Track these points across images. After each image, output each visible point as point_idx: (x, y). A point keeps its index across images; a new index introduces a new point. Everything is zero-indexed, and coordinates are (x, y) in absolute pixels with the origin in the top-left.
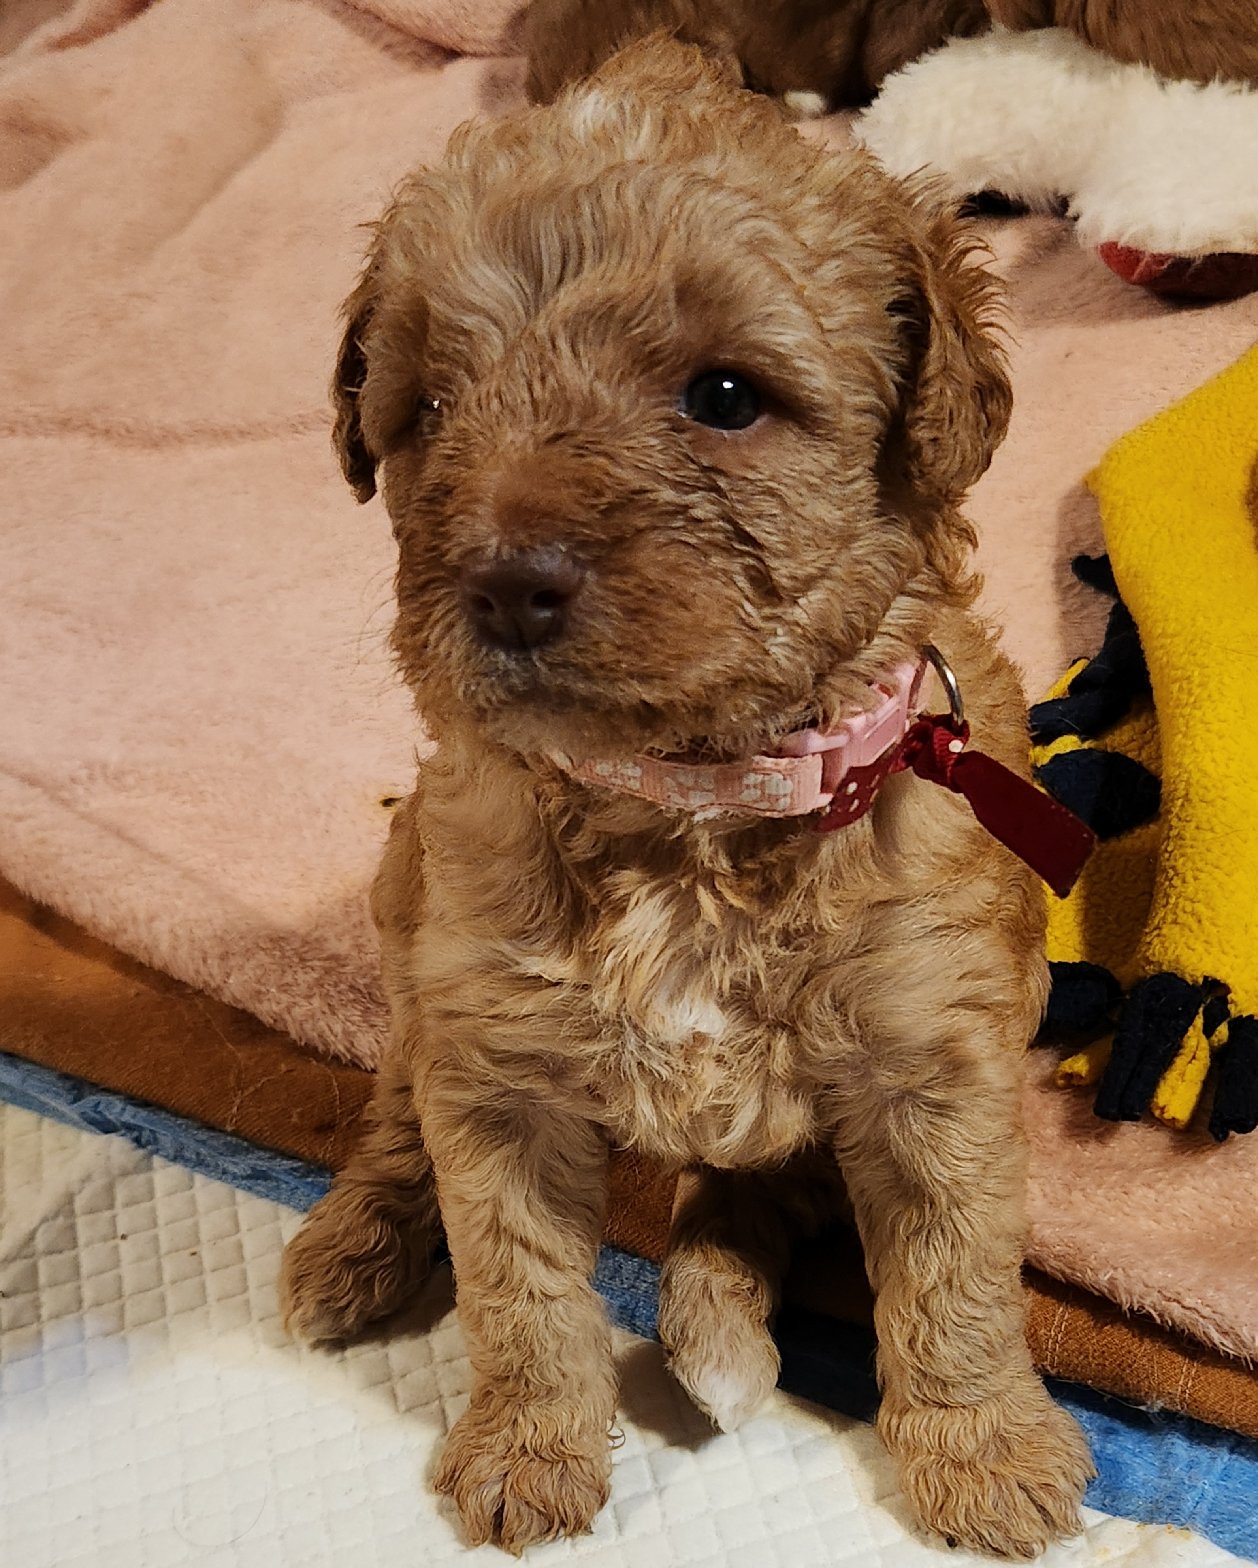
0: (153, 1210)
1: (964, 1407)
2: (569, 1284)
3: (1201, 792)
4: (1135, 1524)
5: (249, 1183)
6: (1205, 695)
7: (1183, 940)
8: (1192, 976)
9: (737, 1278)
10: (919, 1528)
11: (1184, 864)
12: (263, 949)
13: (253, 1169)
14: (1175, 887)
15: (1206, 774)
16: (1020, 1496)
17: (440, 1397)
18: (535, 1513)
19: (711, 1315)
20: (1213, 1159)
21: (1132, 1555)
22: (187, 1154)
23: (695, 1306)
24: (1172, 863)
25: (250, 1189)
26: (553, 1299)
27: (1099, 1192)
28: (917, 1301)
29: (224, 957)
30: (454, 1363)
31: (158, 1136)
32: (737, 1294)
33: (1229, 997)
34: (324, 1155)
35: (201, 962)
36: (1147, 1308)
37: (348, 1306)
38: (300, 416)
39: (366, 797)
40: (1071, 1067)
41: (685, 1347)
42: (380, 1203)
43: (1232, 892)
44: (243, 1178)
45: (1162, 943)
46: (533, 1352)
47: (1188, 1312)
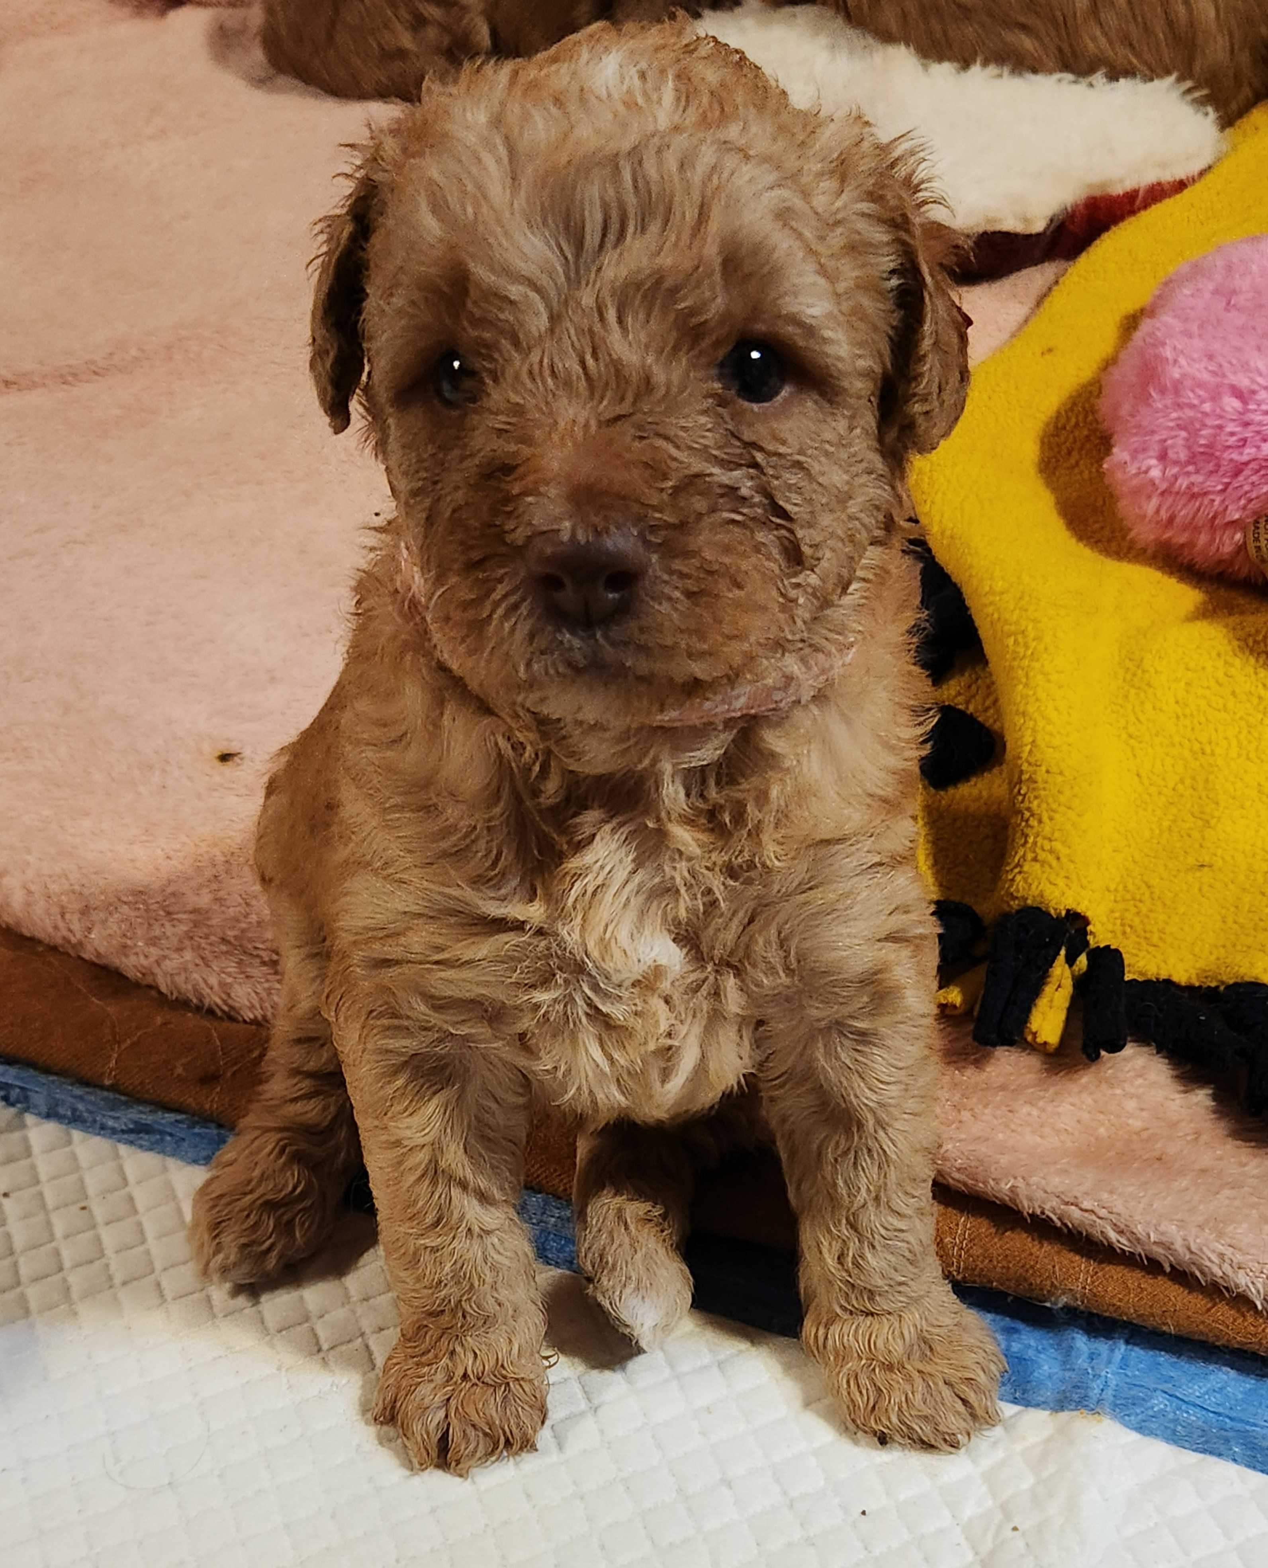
0: (33, 1167)
1: (890, 1313)
2: (503, 1216)
3: (1047, 737)
4: (1047, 1413)
5: (132, 1137)
6: (1041, 647)
7: (1045, 875)
8: (1055, 909)
9: (648, 1206)
10: (847, 1428)
11: (1039, 806)
12: (125, 903)
13: (136, 1123)
14: (1032, 827)
15: (1049, 721)
16: (947, 1392)
17: (362, 1334)
18: (481, 1435)
19: (627, 1240)
20: (1086, 1078)
21: (1049, 1440)
22: (61, 1111)
23: (611, 1233)
24: (1026, 804)
25: (132, 1143)
26: (488, 1233)
27: (986, 1111)
28: (847, 1219)
29: (85, 911)
30: (372, 1301)
31: (30, 1093)
32: (650, 1220)
33: (1089, 928)
34: (211, 1106)
35: (59, 917)
36: (1047, 1212)
37: (270, 1249)
38: (70, 366)
39: (201, 753)
40: (945, 998)
41: (605, 1272)
42: (295, 1148)
43: (1084, 831)
44: (123, 1131)
45: (1025, 880)
46: (472, 1285)
47: (1086, 1215)
